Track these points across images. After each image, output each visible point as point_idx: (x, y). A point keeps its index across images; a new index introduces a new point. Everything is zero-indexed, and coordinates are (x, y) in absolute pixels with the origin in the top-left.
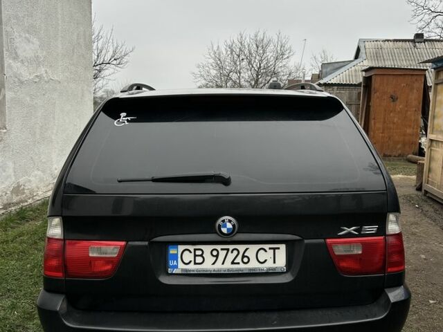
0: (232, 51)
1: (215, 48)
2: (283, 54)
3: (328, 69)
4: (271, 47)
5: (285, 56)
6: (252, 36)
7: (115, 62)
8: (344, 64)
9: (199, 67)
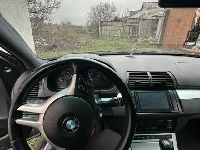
0: (98, 9)
1: (93, 7)
2: (114, 10)
3: (133, 13)
4: (110, 8)
5: (114, 11)
6: (104, 3)
7: (55, 7)
8: (138, 11)
9: (88, 13)
